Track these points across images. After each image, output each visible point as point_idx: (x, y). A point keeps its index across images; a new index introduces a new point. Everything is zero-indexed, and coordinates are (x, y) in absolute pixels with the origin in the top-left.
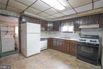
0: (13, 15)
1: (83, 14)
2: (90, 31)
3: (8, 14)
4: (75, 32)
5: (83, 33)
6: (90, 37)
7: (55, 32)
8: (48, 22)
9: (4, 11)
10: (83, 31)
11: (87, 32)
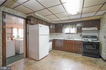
0: (19, 15)
1: (86, 19)
2: (89, 32)
3: (15, 14)
4: (77, 34)
5: (83, 34)
6: (90, 37)
7: (57, 33)
8: (51, 25)
9: (11, 10)
10: (84, 32)
11: (87, 33)
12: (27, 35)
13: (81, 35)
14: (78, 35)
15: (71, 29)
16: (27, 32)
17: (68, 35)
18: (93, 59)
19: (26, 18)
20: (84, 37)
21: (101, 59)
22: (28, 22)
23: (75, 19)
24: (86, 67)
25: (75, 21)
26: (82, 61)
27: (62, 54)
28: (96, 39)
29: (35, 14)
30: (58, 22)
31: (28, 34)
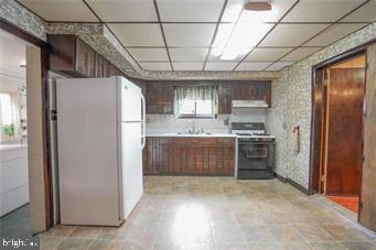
10: (234, 113)
12: (51, 122)
13: (226, 123)
14: (220, 122)
15: (200, 102)
16: (51, 108)
17: (190, 120)
18: (264, 182)
19: (44, 39)
20: (236, 126)
21: (276, 180)
22: (53, 60)
23: (216, 72)
24: (262, 203)
25: (215, 78)
26: (244, 192)
27: (183, 185)
28: (262, 132)
29: (101, 31)
30: (161, 77)
31: (55, 118)
